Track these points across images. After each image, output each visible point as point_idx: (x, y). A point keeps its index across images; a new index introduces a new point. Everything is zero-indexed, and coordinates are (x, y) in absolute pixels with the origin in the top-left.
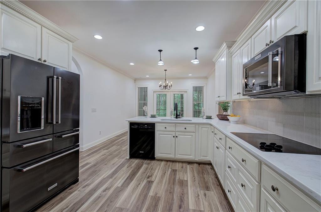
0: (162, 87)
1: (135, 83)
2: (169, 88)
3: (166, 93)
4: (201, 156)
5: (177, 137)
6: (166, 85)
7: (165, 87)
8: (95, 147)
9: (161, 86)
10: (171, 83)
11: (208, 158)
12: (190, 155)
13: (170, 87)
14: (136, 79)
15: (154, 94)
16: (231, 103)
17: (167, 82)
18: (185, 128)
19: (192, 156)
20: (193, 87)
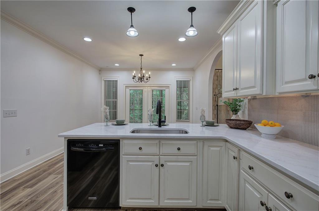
0: (137, 79)
1: (100, 74)
2: (146, 81)
3: (142, 89)
4: (207, 200)
5: (162, 165)
6: (143, 75)
7: (141, 79)
8: (14, 180)
9: (135, 77)
10: (150, 73)
11: (220, 202)
12: (188, 199)
13: (147, 79)
14: (101, 68)
15: (127, 89)
16: (246, 101)
17: (144, 72)
18: (179, 149)
19: (190, 201)
20: (177, 81)
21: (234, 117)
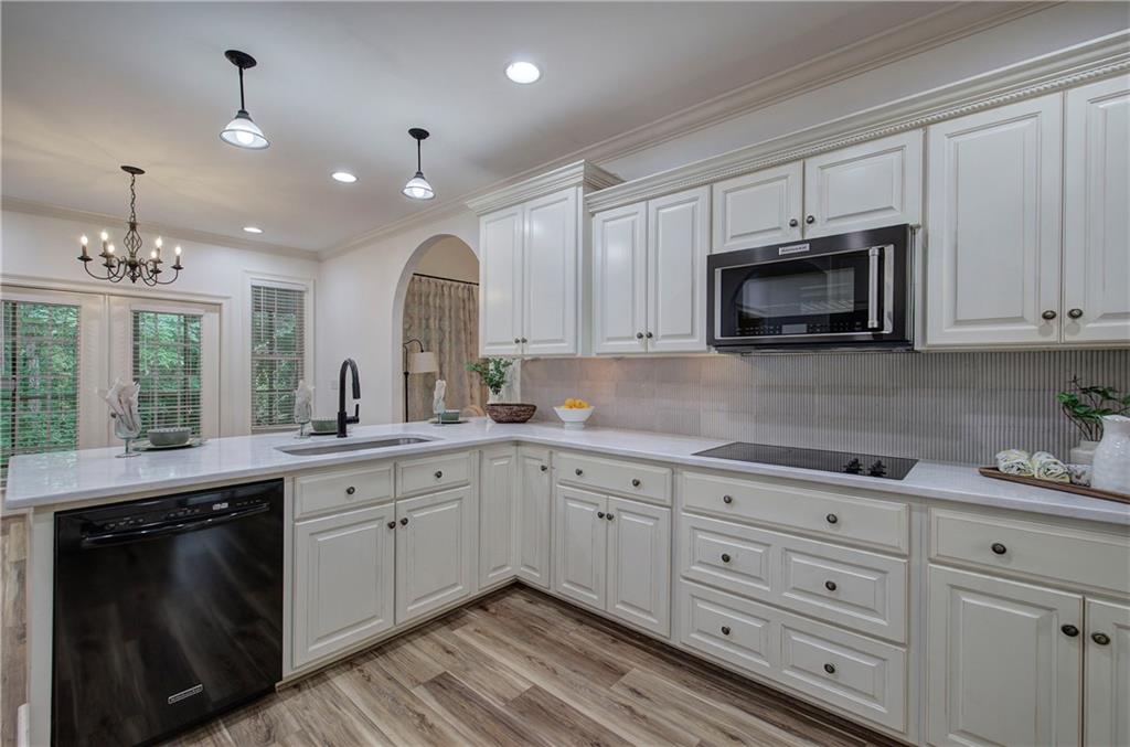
5: (405, 522)
7: (133, 267)
11: (508, 569)
18: (438, 474)
19: (460, 588)
20: (253, 286)
21: (493, 399)
